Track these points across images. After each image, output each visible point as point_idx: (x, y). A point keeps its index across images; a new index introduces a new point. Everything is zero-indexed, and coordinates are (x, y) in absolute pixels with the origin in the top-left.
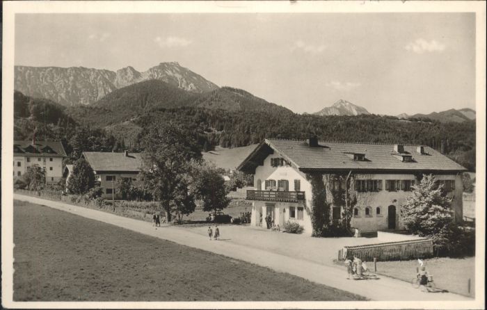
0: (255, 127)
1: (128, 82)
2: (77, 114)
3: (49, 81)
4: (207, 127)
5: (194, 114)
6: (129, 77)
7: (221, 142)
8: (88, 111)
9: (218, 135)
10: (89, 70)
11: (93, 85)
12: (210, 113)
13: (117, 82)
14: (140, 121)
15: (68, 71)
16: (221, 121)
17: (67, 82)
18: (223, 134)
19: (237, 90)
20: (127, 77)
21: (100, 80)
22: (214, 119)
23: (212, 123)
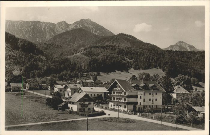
0: (153, 58)
1: (63, 29)
2: (42, 48)
3: (20, 28)
4: (123, 58)
5: (115, 49)
6: (63, 27)
7: (133, 66)
8: (49, 46)
9: (131, 62)
10: (42, 22)
11: (44, 31)
12: (124, 49)
13: (57, 29)
14: (87, 54)
15: (30, 23)
16: (131, 54)
17: (29, 29)
18: (134, 62)
19: (128, 35)
20: (62, 27)
21: (47, 28)
22: (127, 53)
23: (126, 55)
